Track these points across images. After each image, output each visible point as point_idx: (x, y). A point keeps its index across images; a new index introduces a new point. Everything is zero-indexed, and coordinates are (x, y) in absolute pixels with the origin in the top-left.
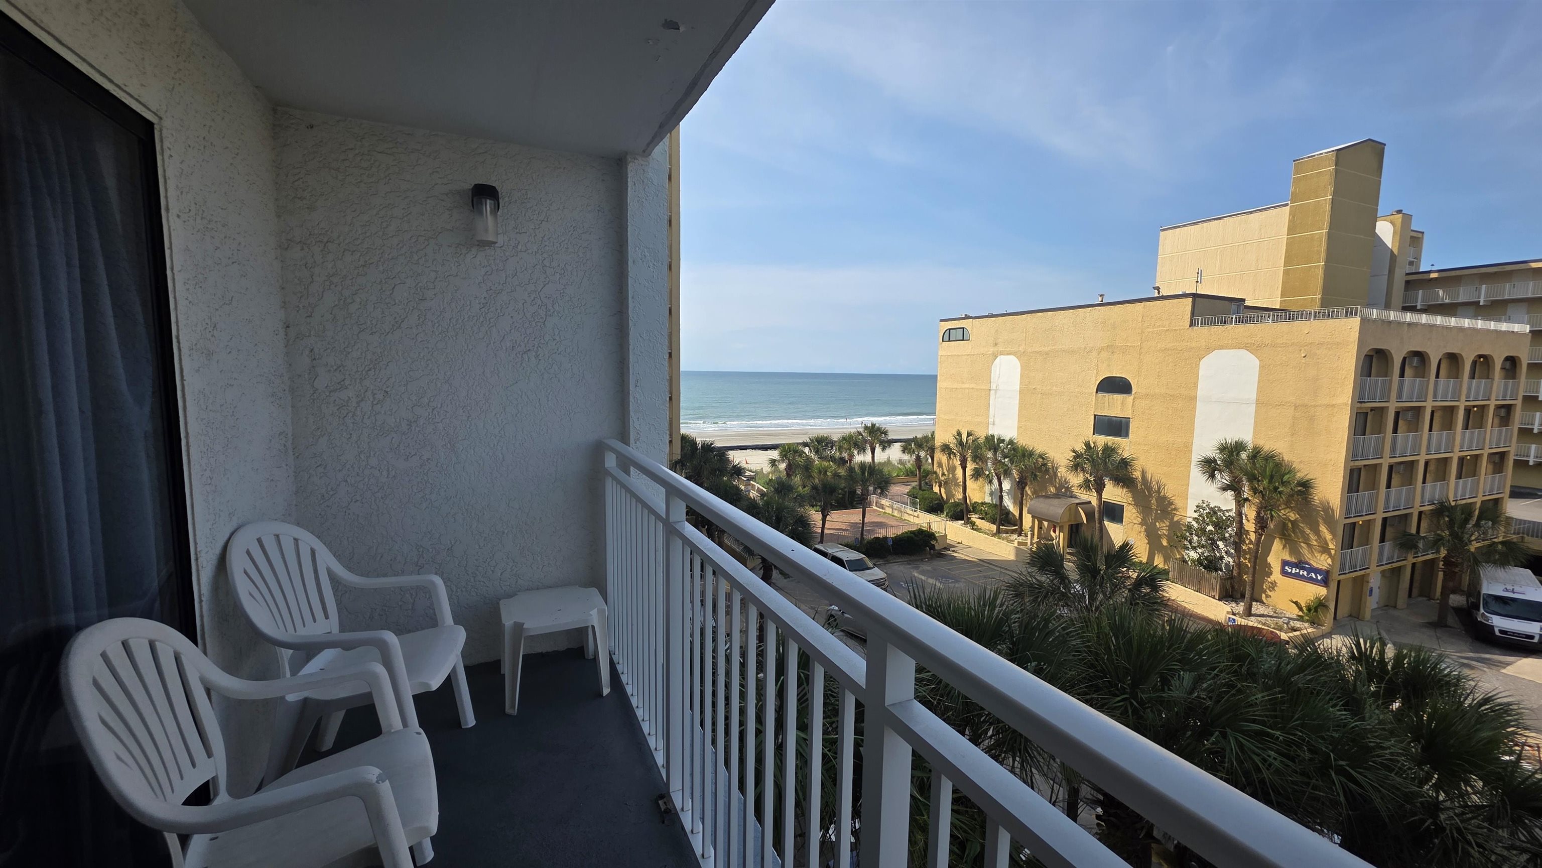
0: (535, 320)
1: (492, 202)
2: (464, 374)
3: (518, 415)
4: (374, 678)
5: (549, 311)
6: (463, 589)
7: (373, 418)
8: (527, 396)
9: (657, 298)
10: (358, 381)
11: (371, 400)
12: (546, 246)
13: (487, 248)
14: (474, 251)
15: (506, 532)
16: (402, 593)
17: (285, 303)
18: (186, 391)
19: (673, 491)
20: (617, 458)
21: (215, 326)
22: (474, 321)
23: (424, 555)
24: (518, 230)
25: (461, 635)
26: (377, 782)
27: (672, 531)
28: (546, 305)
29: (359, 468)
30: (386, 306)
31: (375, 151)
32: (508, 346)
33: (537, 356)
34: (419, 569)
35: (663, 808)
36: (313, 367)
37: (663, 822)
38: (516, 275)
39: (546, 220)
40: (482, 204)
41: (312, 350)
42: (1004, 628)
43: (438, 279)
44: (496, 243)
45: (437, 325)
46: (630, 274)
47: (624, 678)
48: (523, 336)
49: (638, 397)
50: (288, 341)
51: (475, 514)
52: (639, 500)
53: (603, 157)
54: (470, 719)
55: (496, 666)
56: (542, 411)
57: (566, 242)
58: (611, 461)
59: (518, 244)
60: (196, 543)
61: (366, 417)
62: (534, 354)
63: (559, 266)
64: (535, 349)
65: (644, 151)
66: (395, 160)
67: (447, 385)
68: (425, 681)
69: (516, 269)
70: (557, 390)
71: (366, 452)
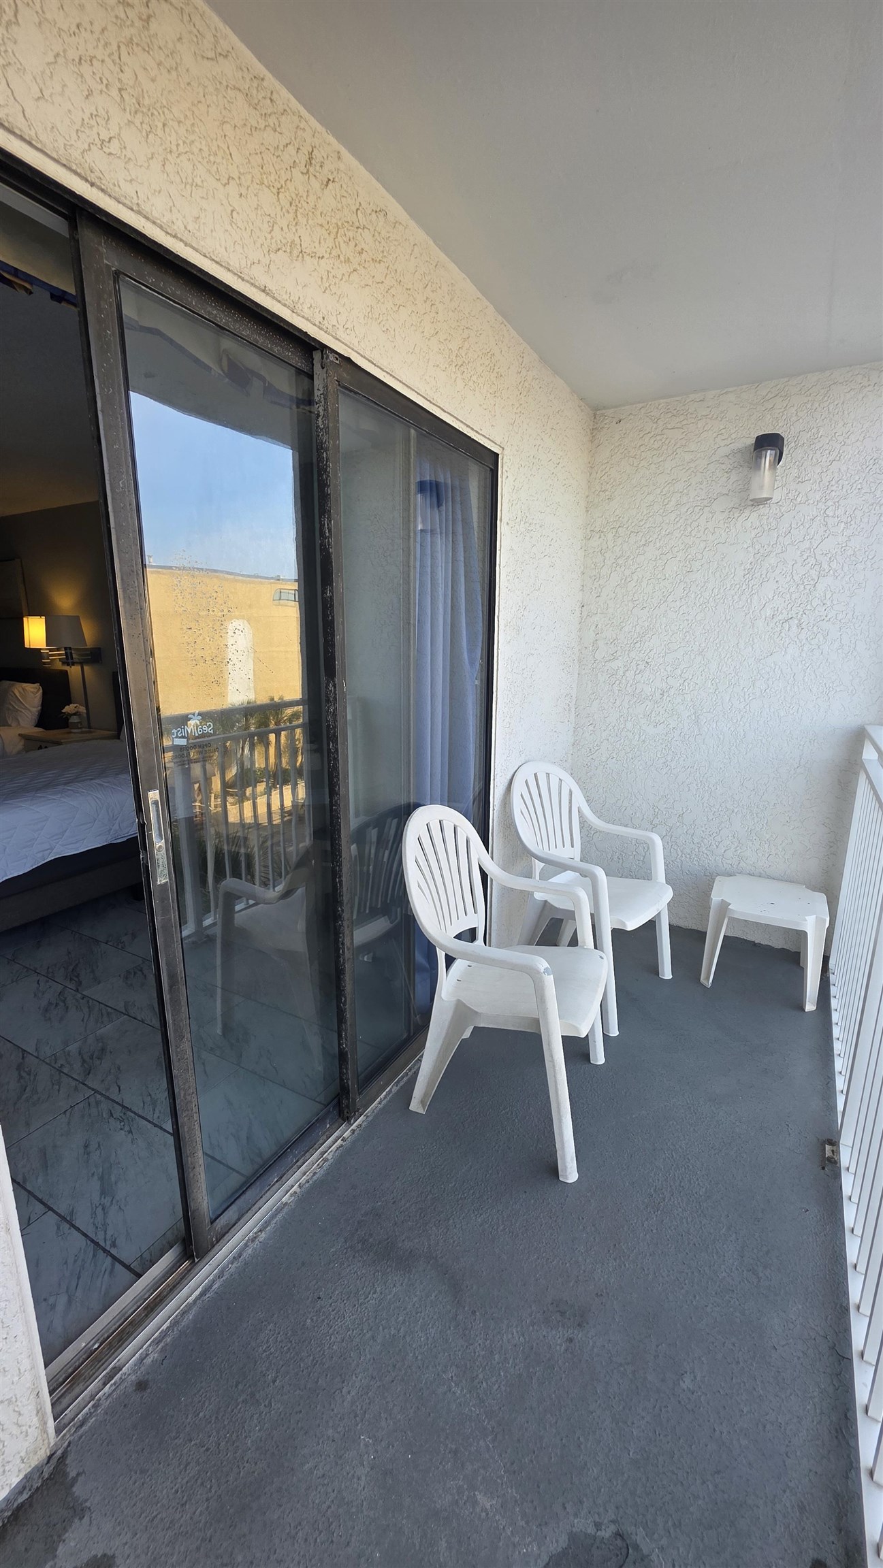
0: (803, 582)
1: (773, 452)
2: (718, 646)
3: (767, 691)
5: (821, 571)
6: (688, 856)
7: (634, 687)
8: (781, 671)
10: (627, 652)
13: (761, 506)
14: (747, 512)
15: (736, 810)
17: (583, 586)
20: (876, 749)
21: (525, 608)
22: (736, 589)
23: (659, 816)
24: (800, 480)
25: (669, 894)
26: (543, 972)
28: (820, 564)
29: (618, 730)
30: (657, 582)
31: (667, 428)
32: (768, 614)
33: (799, 625)
35: (828, 1154)
36: (596, 641)
37: (823, 1168)
38: (789, 532)
39: (837, 459)
40: (761, 458)
41: (596, 626)
43: (707, 549)
44: (771, 498)
45: (699, 596)
47: (834, 1003)
48: (787, 603)
50: (582, 619)
51: (709, 787)
54: (667, 973)
55: (701, 936)
56: (796, 687)
57: (858, 482)
58: (868, 755)
59: (798, 495)
61: (629, 685)
62: (796, 622)
63: (843, 514)
64: (799, 616)
66: (683, 433)
67: (701, 656)
68: (623, 920)
69: (791, 525)
70: (818, 664)
71: (625, 716)
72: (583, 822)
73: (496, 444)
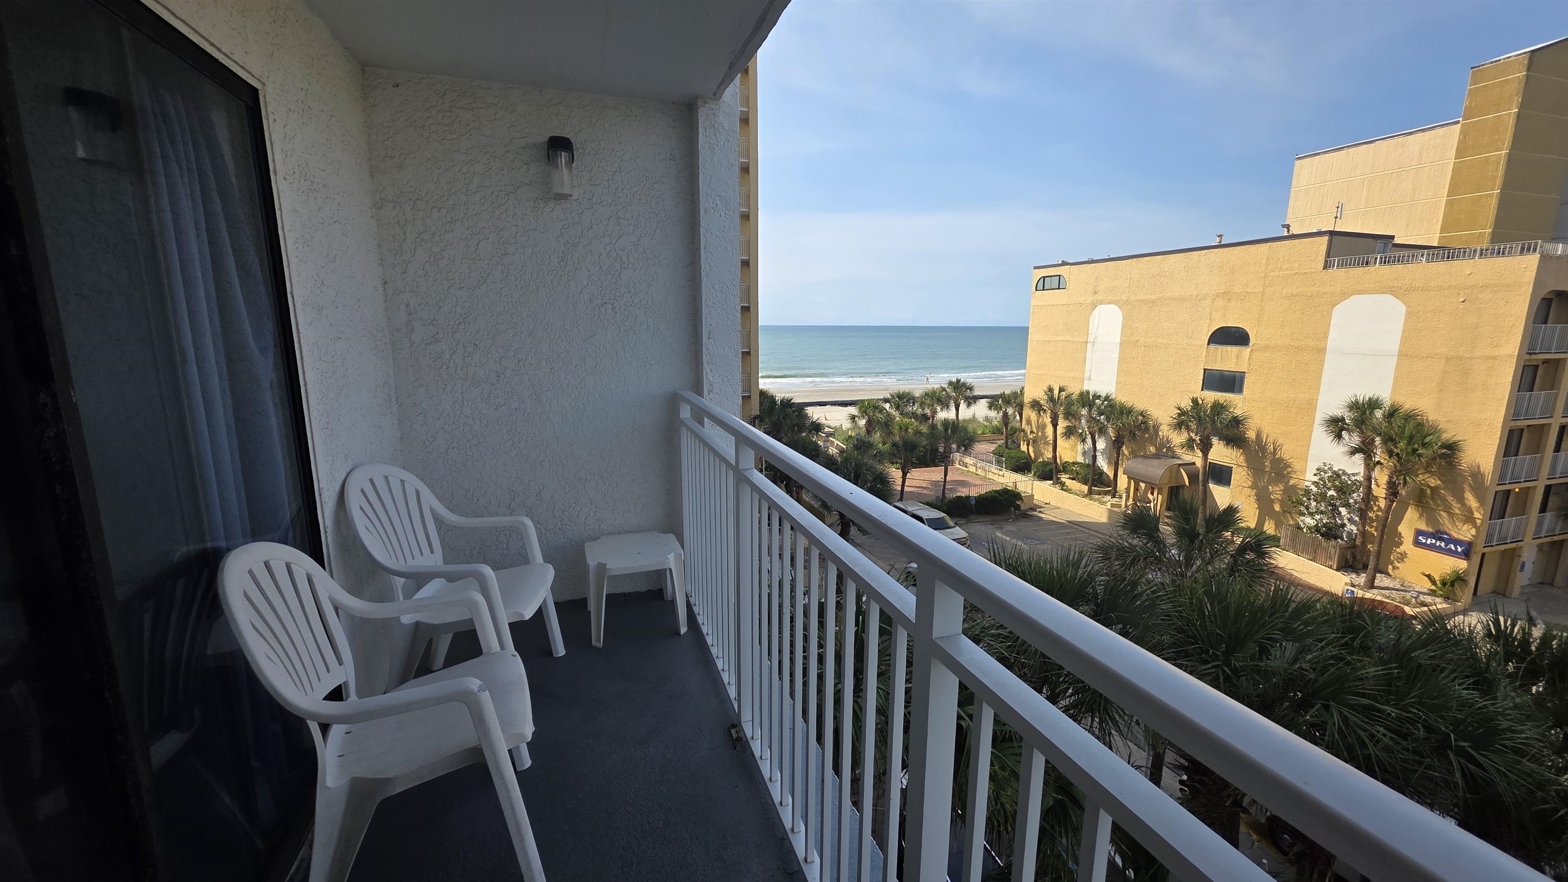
0: (610, 273)
1: (567, 154)
2: (546, 327)
3: (597, 367)
4: (473, 606)
5: (624, 264)
6: (552, 532)
7: (465, 369)
8: (605, 349)
9: (729, 248)
11: (463, 352)
12: (619, 197)
13: (563, 201)
14: (551, 204)
15: (589, 479)
16: (497, 533)
17: (381, 260)
18: (302, 343)
19: (742, 440)
20: (691, 409)
21: (323, 283)
22: (554, 275)
23: (516, 499)
24: (592, 182)
25: (550, 573)
26: (478, 691)
27: (741, 479)
28: (621, 257)
29: (455, 417)
30: (472, 262)
31: (455, 107)
32: (586, 299)
33: (613, 309)
34: (512, 511)
35: (735, 736)
36: (410, 321)
37: (735, 748)
38: (592, 227)
39: (619, 170)
40: (557, 157)
41: (408, 305)
42: (1088, 590)
43: (519, 234)
44: (571, 196)
45: (519, 279)
46: (702, 224)
47: (700, 619)
48: (600, 289)
49: (711, 349)
50: (386, 297)
51: (560, 461)
52: (712, 449)
53: (673, 103)
54: (560, 649)
55: (582, 603)
56: (620, 363)
57: (639, 192)
58: (685, 413)
59: (593, 195)
60: (319, 482)
61: (459, 368)
62: (610, 306)
63: (633, 217)
64: (612, 302)
65: (714, 94)
66: (474, 115)
67: (531, 337)
68: (518, 611)
69: (591, 221)
70: (634, 342)
71: (460, 401)
72: (439, 521)
73: (253, 76)
